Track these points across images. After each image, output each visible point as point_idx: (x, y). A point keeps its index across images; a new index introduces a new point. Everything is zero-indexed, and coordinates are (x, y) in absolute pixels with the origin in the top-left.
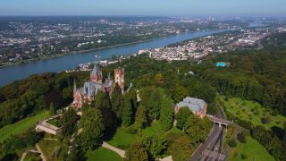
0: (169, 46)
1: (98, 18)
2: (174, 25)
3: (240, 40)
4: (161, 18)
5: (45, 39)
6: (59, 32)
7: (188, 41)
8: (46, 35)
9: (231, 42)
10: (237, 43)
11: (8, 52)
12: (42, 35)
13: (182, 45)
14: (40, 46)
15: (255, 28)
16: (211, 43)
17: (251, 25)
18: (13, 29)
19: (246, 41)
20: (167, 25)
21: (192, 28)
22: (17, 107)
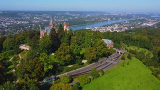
0: (103, 26)
1: (65, 12)
2: (107, 16)
3: (144, 24)
4: (100, 12)
5: (36, 22)
6: (44, 19)
7: (114, 24)
8: (37, 20)
9: (139, 25)
10: (142, 25)
11: (17, 27)
12: (35, 20)
13: (110, 26)
14: (33, 25)
15: (154, 18)
16: (127, 25)
17: (152, 17)
18: (20, 17)
19: (148, 24)
20: (103, 16)
21: (117, 18)
22: (13, 42)
